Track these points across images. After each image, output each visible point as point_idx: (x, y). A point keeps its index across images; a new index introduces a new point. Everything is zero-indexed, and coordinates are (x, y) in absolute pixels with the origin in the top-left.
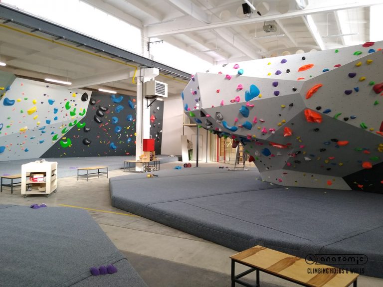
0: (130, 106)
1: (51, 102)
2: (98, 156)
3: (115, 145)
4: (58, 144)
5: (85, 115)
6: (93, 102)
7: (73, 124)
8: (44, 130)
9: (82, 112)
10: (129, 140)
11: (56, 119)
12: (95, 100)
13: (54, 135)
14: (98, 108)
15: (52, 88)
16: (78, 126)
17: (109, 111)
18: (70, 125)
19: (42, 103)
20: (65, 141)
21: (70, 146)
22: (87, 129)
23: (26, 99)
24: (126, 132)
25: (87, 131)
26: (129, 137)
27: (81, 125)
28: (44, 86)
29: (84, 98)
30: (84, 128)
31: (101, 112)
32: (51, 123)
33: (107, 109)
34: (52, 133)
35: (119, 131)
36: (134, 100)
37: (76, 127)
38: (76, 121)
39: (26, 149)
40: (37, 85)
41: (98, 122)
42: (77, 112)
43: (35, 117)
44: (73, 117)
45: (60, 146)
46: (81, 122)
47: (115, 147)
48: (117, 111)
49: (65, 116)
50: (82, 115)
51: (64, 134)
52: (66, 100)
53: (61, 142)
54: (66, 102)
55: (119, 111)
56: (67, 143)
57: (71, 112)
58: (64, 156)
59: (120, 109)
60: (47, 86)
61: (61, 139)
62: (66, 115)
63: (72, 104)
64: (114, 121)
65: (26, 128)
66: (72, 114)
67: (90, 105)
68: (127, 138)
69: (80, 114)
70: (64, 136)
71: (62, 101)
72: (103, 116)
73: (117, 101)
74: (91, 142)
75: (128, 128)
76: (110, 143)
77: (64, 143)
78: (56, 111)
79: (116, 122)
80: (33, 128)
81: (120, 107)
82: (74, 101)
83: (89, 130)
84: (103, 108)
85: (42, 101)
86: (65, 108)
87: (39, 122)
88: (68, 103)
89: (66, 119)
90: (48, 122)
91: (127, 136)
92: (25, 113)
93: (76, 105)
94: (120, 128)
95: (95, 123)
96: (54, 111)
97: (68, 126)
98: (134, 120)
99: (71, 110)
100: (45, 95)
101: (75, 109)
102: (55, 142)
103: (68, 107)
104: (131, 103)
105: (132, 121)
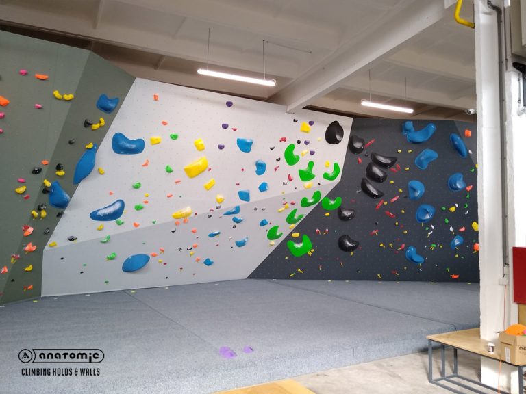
0: (457, 150)
1: (245, 146)
2: (378, 279)
3: (419, 253)
4: (282, 249)
5: (338, 179)
6: (358, 145)
7: (311, 201)
8: (238, 216)
9: (330, 172)
10: (457, 242)
11: (263, 188)
12: (362, 141)
13: (268, 227)
14: (370, 160)
15: (242, 108)
16: (325, 206)
17: (398, 165)
18: (305, 204)
19: (221, 147)
20: (299, 240)
21: (310, 254)
22: (346, 213)
23: (174, 137)
24: (447, 221)
25: (345, 218)
26: (457, 233)
27: (332, 202)
28: (219, 103)
29: (332, 135)
30: (340, 210)
31: (377, 171)
32: (252, 198)
33: (394, 161)
34: (263, 223)
35: (428, 217)
36: (468, 133)
37: (319, 209)
38: (317, 194)
39: (208, 260)
40: (198, 99)
41: (372, 195)
42: (318, 172)
43: (207, 184)
44: (308, 184)
45: (288, 252)
46: (332, 195)
47: (418, 259)
48: (420, 163)
49: (286, 180)
50: (332, 178)
51: (293, 226)
52: (284, 139)
53: (290, 243)
54: (285, 145)
55: (425, 165)
56: (302, 247)
57: (300, 172)
58: (298, 277)
59: (427, 159)
60: (229, 104)
61: (289, 237)
62: (290, 179)
63: (301, 151)
64: (414, 190)
65: (188, 210)
66: (306, 175)
67: (351, 154)
68: (452, 237)
69: (326, 176)
70: (295, 230)
71: (275, 142)
72: (384, 179)
73: (419, 137)
74: (357, 244)
75: (453, 209)
76: (406, 248)
77: (297, 246)
78: (261, 168)
79: (417, 194)
80: (208, 211)
81: (429, 154)
82: (306, 143)
83: (350, 216)
84: (382, 160)
85: (221, 144)
86: (283, 160)
87: (219, 197)
88: (291, 147)
89: (290, 188)
90: (245, 196)
91: (451, 229)
92: (178, 174)
93: (312, 153)
94: (429, 208)
95: (364, 197)
96: (255, 168)
97: (298, 206)
98: (469, 189)
99: (302, 165)
100: (225, 126)
101: (311, 164)
102: (275, 243)
103: (291, 159)
104: (458, 141)
105: (464, 189)
